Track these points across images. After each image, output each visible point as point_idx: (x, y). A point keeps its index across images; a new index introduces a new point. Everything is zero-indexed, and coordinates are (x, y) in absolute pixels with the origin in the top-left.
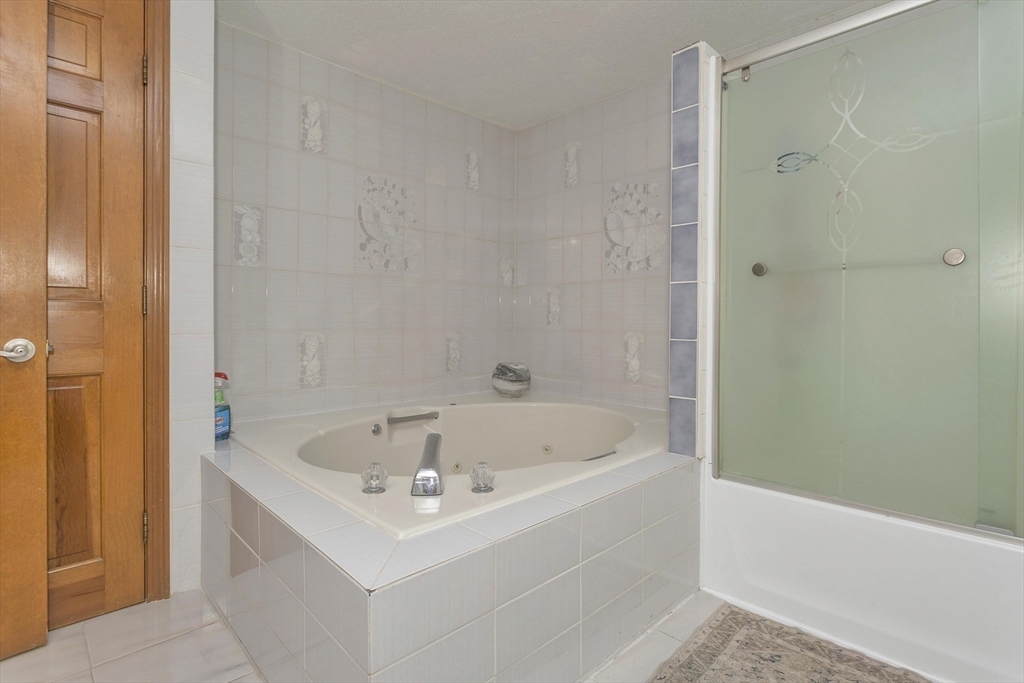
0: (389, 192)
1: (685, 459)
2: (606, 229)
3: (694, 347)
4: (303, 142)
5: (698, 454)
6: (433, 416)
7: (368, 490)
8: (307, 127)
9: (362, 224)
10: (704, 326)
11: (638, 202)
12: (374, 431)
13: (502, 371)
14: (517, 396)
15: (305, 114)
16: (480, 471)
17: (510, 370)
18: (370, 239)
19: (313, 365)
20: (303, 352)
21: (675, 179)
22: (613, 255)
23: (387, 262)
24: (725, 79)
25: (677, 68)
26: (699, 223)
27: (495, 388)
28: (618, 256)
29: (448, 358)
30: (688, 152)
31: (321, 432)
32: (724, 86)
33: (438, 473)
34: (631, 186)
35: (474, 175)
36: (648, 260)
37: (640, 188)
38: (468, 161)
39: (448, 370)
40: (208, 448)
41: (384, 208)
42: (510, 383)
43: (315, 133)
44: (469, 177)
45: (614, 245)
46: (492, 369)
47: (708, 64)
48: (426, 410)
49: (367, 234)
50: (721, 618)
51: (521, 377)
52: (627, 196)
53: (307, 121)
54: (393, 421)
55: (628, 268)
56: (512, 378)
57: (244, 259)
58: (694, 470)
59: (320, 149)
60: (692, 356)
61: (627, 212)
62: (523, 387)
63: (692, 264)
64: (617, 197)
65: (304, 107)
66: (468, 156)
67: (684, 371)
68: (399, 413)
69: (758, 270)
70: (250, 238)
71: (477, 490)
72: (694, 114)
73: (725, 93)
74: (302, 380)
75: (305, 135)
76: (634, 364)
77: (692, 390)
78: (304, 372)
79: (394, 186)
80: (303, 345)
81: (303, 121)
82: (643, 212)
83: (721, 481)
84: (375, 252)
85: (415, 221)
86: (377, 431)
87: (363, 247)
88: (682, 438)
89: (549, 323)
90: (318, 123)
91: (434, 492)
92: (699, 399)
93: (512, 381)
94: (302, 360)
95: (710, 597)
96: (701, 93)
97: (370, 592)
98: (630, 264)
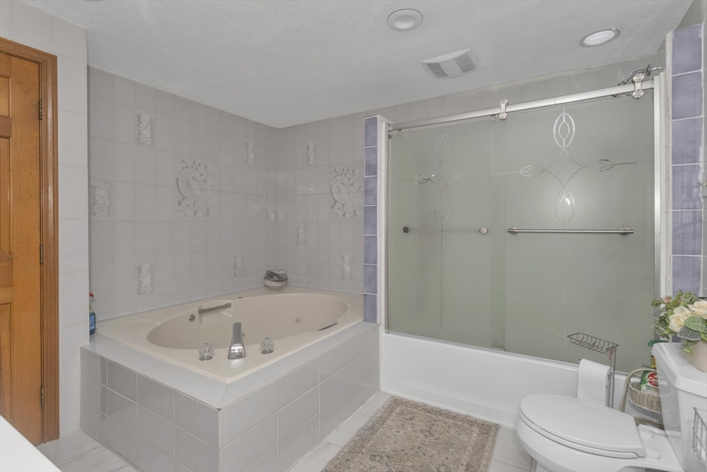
0: (197, 169)
1: (372, 325)
2: (331, 192)
3: (375, 268)
4: (138, 139)
5: (378, 322)
6: (228, 306)
7: (203, 359)
8: (141, 129)
9: (179, 189)
10: (380, 257)
11: (349, 179)
12: (190, 319)
13: (270, 275)
14: (278, 290)
15: (140, 121)
16: (266, 342)
17: (275, 275)
18: (184, 198)
19: (146, 281)
20: (140, 272)
21: (366, 182)
22: (336, 208)
23: (196, 212)
24: (390, 133)
25: (366, 126)
26: (378, 206)
27: (266, 286)
28: (338, 208)
29: (235, 268)
30: (372, 169)
31: (158, 324)
32: (390, 137)
33: (243, 345)
34: (346, 170)
35: (251, 156)
36: (355, 212)
37: (350, 171)
38: (247, 148)
39: (235, 275)
40: (85, 340)
41: (193, 178)
42: (275, 283)
43: (146, 133)
44: (248, 157)
45: (336, 202)
46: (264, 274)
47: (381, 126)
48: (223, 302)
49: (182, 195)
50: (389, 403)
51: (282, 279)
52: (343, 175)
53: (141, 125)
54: (202, 312)
55: (344, 215)
56: (276, 279)
57: (98, 216)
58: (376, 330)
59: (150, 143)
60: (375, 273)
61: (343, 184)
62: (283, 284)
63: (374, 226)
64: (338, 175)
65: (139, 117)
66: (247, 144)
67: (371, 280)
68: (206, 306)
69: (406, 230)
70: (102, 202)
71: (264, 352)
72: (375, 150)
73: (390, 140)
74: (138, 290)
75: (140, 134)
76: (348, 269)
77: (375, 290)
78: (140, 285)
79: (200, 165)
80: (139, 268)
81: (138, 126)
82: (352, 185)
83: (389, 335)
84: (188, 206)
85: (213, 186)
86: (192, 318)
87: (179, 203)
88: (370, 315)
89: (298, 245)
90: (148, 127)
91: (240, 356)
92: (378, 295)
93: (276, 281)
94: (139, 277)
95: (385, 393)
96: (378, 140)
97: (219, 410)
98: (345, 213)
